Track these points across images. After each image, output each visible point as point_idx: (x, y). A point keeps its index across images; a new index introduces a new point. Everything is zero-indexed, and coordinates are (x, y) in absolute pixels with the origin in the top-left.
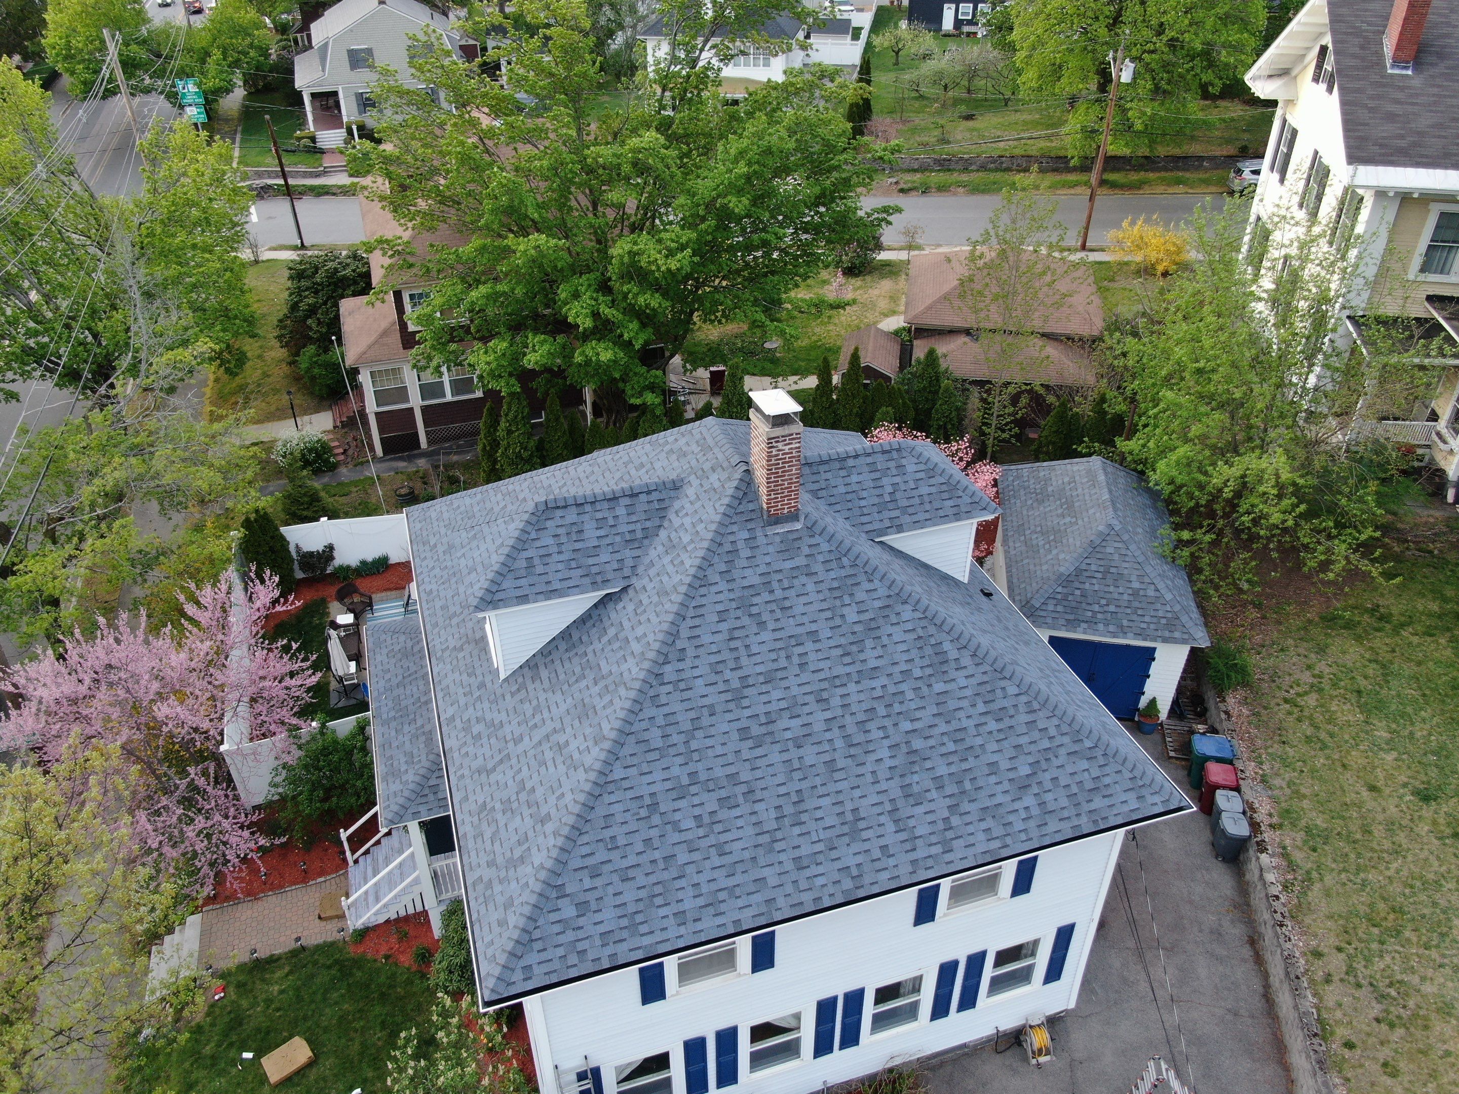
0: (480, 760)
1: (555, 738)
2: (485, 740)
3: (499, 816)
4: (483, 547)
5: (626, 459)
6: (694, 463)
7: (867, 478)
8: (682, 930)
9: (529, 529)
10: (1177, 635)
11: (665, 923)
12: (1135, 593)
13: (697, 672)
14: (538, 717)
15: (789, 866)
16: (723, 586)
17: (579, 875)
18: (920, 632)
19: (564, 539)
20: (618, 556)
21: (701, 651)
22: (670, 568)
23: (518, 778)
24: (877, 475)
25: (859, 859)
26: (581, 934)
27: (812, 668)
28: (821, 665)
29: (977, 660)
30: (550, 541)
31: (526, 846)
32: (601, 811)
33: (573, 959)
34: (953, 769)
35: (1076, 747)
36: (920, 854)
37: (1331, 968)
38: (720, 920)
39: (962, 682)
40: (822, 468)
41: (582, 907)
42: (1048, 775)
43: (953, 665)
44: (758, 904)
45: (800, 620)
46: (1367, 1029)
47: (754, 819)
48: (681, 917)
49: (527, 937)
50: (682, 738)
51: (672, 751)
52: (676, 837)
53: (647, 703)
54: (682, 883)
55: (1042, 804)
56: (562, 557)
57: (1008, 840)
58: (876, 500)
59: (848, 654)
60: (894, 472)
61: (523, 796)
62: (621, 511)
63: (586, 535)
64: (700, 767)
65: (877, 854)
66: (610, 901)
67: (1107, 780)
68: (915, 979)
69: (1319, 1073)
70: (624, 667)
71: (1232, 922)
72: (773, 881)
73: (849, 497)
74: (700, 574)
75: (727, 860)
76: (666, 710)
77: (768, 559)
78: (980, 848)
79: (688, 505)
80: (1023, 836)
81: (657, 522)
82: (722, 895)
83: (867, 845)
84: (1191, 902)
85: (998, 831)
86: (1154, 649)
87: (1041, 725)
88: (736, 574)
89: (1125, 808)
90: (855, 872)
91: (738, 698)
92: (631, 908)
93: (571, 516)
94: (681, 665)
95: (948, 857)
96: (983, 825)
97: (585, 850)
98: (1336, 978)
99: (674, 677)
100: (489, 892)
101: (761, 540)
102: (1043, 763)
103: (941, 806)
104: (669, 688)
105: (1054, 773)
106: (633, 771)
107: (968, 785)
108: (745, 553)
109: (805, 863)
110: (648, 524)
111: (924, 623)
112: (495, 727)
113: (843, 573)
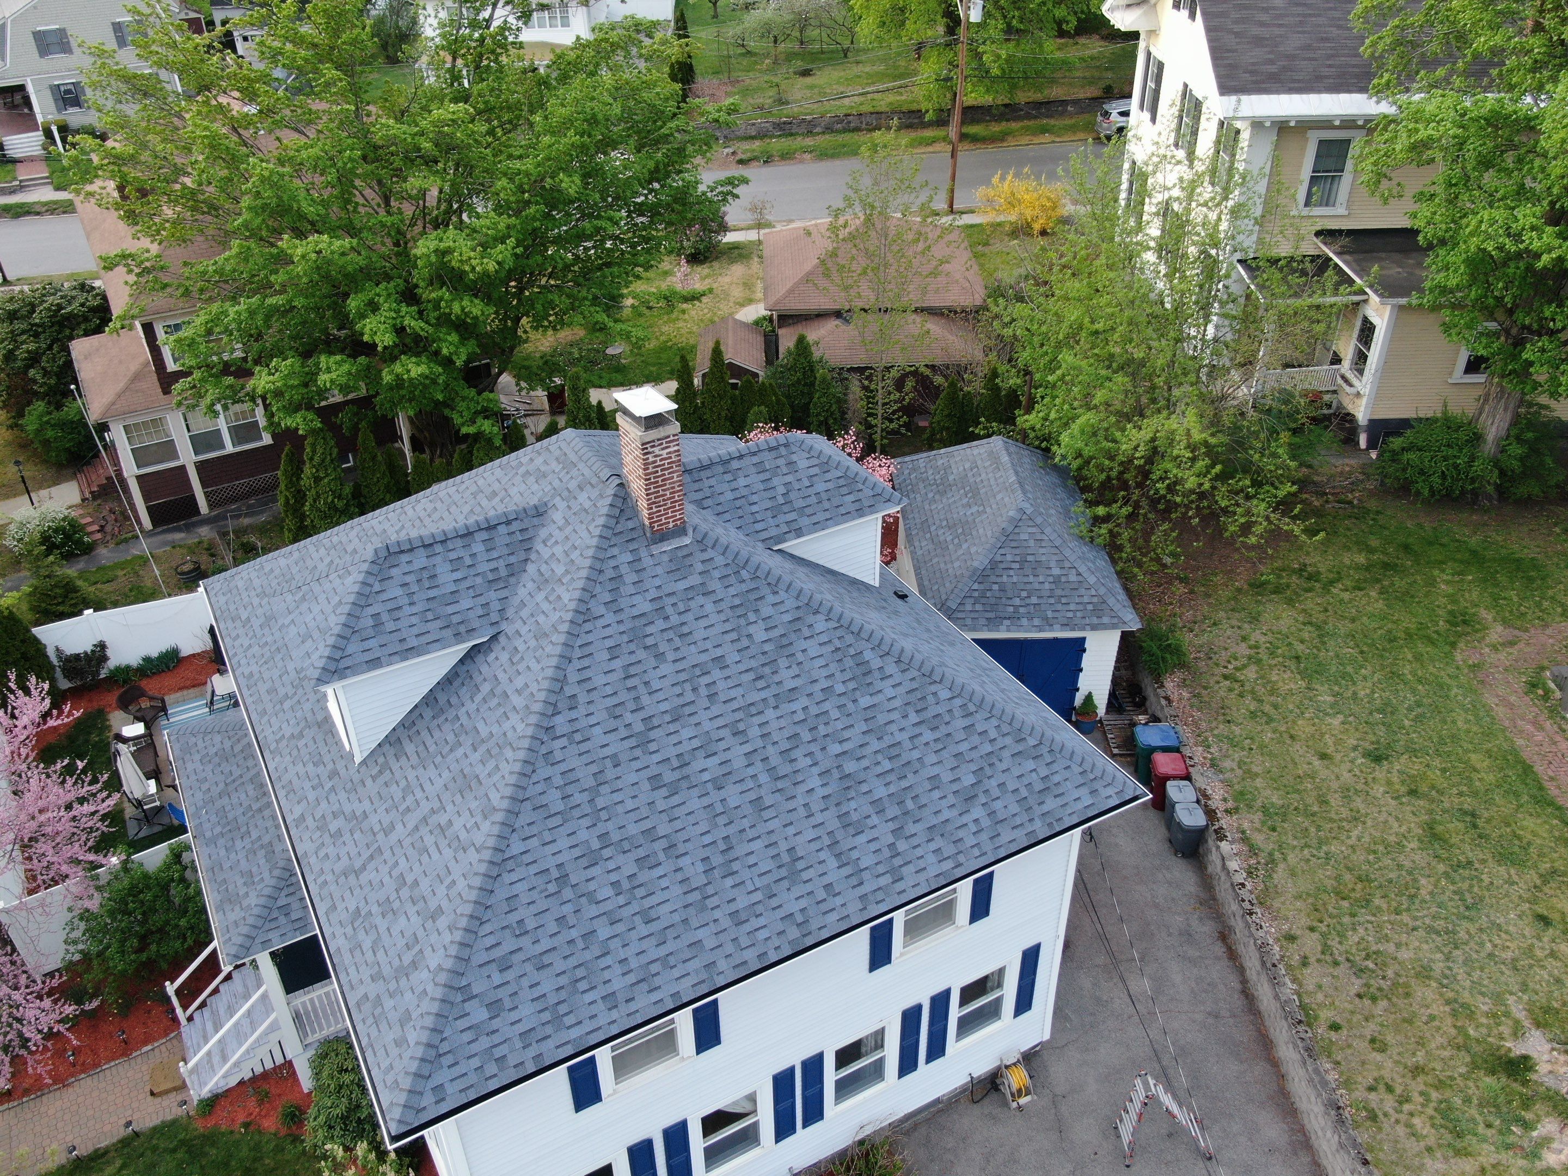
0: (345, 861)
1: (433, 820)
2: (347, 837)
3: (378, 920)
4: (316, 609)
5: (474, 488)
6: (556, 483)
7: (755, 480)
8: (614, 1014)
9: (371, 580)
10: (1106, 620)
11: (594, 1009)
12: (1057, 581)
13: (592, 720)
14: (410, 800)
15: (726, 923)
16: (610, 618)
17: (485, 971)
18: (838, 644)
19: (415, 588)
20: (482, 600)
21: (594, 695)
22: (545, 606)
23: (395, 873)
24: (766, 475)
25: (803, 903)
26: (496, 1039)
27: (722, 697)
28: (733, 693)
29: (904, 666)
30: (399, 592)
31: (417, 948)
32: (502, 893)
33: (492, 1069)
34: (892, 789)
35: (1020, 747)
36: (867, 888)
37: (1306, 950)
38: (655, 996)
39: (890, 692)
40: (703, 474)
41: (495, 1007)
42: (994, 783)
43: (877, 675)
44: (697, 972)
45: (702, 645)
46: (1350, 1007)
47: (679, 876)
48: (611, 1000)
49: (433, 1053)
50: (586, 796)
51: (576, 813)
52: (594, 910)
53: (540, 763)
54: (608, 960)
55: (992, 814)
56: (415, 609)
57: (961, 858)
58: (769, 504)
59: (761, 677)
60: (785, 470)
61: (405, 893)
62: (478, 548)
63: (441, 580)
64: (610, 826)
65: (821, 894)
66: (527, 994)
67: (1056, 778)
68: (876, 1033)
69: (1309, 1061)
70: (507, 725)
71: (1201, 919)
72: (709, 943)
73: (738, 503)
74: (583, 608)
75: (655, 927)
76: (563, 767)
77: (657, 582)
78: (932, 872)
79: (556, 533)
80: (976, 852)
81: (522, 555)
82: (654, 968)
83: (809, 887)
84: (1156, 906)
85: (949, 850)
86: (1084, 639)
87: (980, 728)
88: (624, 603)
89: (1080, 805)
90: (800, 919)
91: (644, 743)
92: (552, 999)
93: (420, 559)
94: (574, 714)
95: (900, 886)
96: (933, 846)
97: (490, 941)
98: (1312, 960)
99: (566, 729)
100: (379, 1010)
101: (647, 562)
102: (987, 768)
103: (884, 832)
104: (563, 742)
105: (1002, 778)
106: (534, 842)
107: (910, 805)
108: (630, 578)
109: (743, 916)
110: (513, 559)
111: (839, 633)
112: (358, 819)
113: (744, 587)
